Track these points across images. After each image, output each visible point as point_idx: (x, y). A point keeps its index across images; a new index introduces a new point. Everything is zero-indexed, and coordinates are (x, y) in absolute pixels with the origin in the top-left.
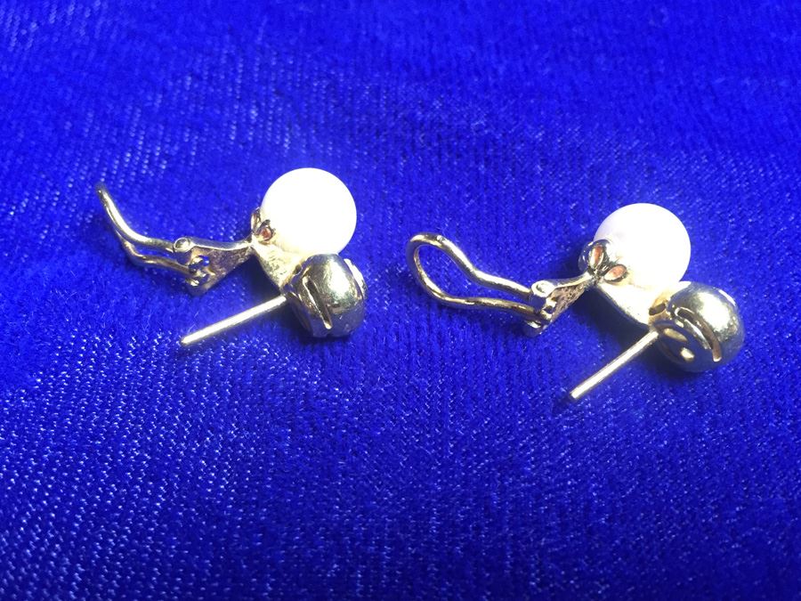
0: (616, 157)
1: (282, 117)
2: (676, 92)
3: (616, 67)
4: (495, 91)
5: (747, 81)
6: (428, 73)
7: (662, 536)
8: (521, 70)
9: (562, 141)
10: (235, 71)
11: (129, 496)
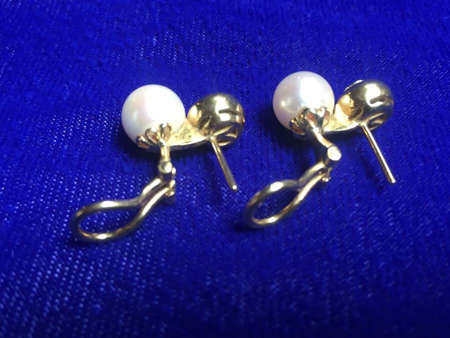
0: (383, 65)
1: (173, 42)
3: (380, 13)
8: (321, 15)
10: (144, 17)
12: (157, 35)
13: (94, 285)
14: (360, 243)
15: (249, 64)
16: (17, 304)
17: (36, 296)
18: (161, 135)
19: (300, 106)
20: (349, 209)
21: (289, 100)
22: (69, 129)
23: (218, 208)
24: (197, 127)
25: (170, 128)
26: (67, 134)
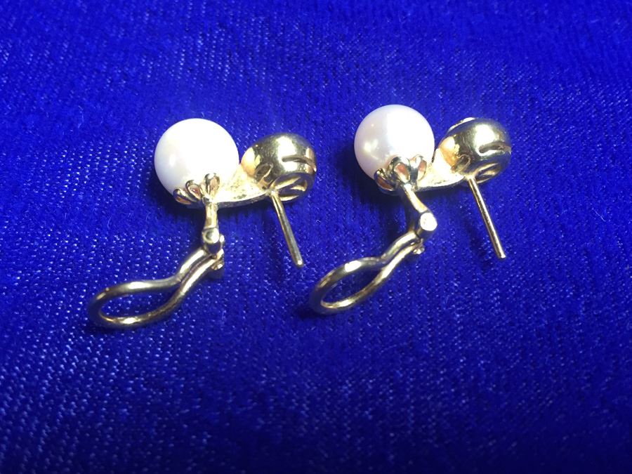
0: (504, 88)
1: (224, 46)
2: (557, 31)
3: (506, 11)
4: (405, 31)
5: (617, 22)
6: (349, 14)
7: (541, 401)
8: (427, 12)
9: (459, 75)
10: (186, 8)
11: (89, 367)
12: (204, 35)
13: (120, 384)
14: (456, 335)
15: (326, 82)
16: (23, 408)
17: (47, 398)
18: (207, 188)
19: (388, 153)
20: (446, 290)
21: (375, 143)
22: (84, 171)
23: (278, 284)
24: (254, 178)
25: (218, 179)
26: (82, 177)
